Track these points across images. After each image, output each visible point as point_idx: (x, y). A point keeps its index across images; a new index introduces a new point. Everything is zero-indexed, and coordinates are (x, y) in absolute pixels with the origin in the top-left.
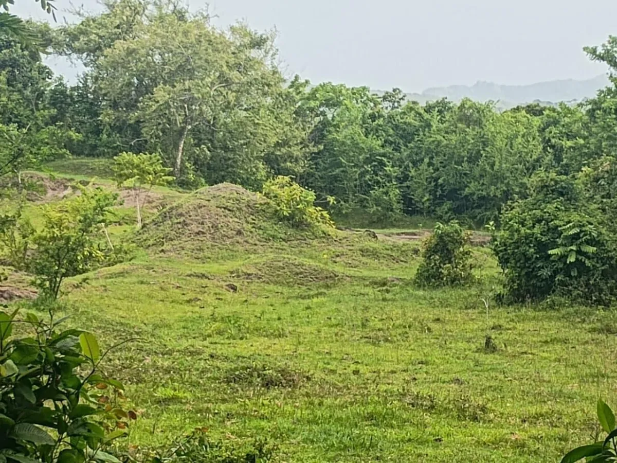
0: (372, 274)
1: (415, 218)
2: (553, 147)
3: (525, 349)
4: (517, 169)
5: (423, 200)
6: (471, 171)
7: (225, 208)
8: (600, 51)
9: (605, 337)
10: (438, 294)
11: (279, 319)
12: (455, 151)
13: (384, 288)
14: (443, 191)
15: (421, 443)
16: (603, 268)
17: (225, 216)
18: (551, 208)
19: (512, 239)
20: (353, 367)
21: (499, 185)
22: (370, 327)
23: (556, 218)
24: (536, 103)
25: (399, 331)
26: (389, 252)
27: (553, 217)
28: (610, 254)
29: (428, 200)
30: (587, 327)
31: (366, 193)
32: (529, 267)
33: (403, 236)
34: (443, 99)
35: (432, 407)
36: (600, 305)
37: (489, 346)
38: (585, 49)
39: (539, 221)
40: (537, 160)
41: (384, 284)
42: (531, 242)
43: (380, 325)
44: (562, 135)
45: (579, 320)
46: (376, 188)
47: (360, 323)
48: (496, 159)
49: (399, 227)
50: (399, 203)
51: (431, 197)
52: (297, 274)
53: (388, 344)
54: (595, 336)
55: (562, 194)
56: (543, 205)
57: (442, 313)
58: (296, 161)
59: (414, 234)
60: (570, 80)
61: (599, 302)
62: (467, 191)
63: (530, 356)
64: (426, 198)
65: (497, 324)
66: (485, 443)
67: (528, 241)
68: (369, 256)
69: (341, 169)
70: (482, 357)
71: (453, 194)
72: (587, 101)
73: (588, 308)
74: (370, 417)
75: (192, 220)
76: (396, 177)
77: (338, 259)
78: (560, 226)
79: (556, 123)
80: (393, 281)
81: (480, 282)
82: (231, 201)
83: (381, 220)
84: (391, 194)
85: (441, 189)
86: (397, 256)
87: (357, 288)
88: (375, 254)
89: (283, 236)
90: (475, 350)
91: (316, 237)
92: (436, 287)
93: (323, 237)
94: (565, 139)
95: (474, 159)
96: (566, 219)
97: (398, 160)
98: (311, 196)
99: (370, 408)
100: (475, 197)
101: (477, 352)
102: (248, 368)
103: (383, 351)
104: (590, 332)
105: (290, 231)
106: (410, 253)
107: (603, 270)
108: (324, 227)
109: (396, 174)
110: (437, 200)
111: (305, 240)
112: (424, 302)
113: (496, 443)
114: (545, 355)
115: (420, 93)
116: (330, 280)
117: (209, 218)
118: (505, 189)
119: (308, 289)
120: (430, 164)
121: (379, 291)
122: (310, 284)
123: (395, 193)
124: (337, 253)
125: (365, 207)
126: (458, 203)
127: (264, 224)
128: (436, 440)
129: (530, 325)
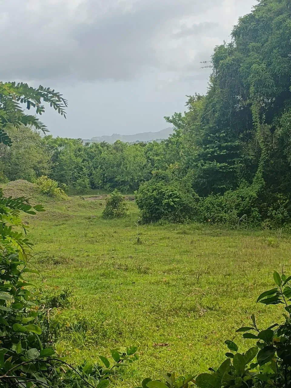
0: (84, 214)
1: (96, 190)
2: (150, 159)
3: (153, 242)
4: (137, 169)
5: (99, 183)
6: (117, 171)
7: (20, 190)
8: (171, 118)
9: (183, 236)
10: (113, 221)
11: (49, 235)
12: (112, 162)
13: (90, 220)
14: (107, 179)
15: (127, 285)
16: (181, 208)
17: (20, 193)
18: (159, 184)
19: (144, 198)
20: (86, 254)
21: (129, 176)
22: (88, 236)
23: (162, 188)
24: (142, 142)
25: (101, 238)
26: (90, 205)
27: (160, 188)
28: (184, 202)
29: (101, 183)
30: (176, 232)
31: (75, 181)
32: (151, 209)
33: (92, 198)
34: (104, 142)
35: (127, 269)
36: (180, 223)
37: (139, 242)
38: (165, 117)
39: (155, 190)
40: (145, 165)
41: (90, 219)
42: (152, 198)
43: (92, 235)
44: (154, 155)
45: (172, 229)
46: (79, 179)
47: (84, 235)
48: (128, 165)
49: (89, 194)
50: (89, 184)
51: (102, 182)
52: (53, 216)
53: (97, 243)
54: (180, 235)
55: (163, 179)
56: (156, 184)
57: (117, 229)
58: (46, 169)
59: (96, 197)
60: (150, 132)
61: (179, 222)
62: (116, 179)
63: (156, 245)
64: (100, 182)
65: (140, 232)
66: (153, 283)
67: (151, 198)
68: (82, 207)
69: (65, 171)
70: (136, 246)
71: (111, 180)
72: (165, 140)
73: (175, 224)
74: (103, 275)
75: (7, 195)
76: (87, 174)
77: (69, 209)
78: (164, 192)
79: (151, 150)
80: (93, 217)
81: (129, 216)
82: (23, 187)
83: (82, 192)
84: (86, 181)
85: (106, 178)
86: (92, 206)
87: (78, 220)
88: (84, 206)
89: (45, 200)
90: (133, 244)
91: (59, 200)
92: (111, 219)
93: (62, 200)
94: (155, 156)
95: (119, 165)
96: (166, 189)
97: (88, 167)
98: (56, 183)
99: (103, 271)
100: (120, 181)
101: (134, 244)
102: (47, 257)
103: (97, 246)
104: (177, 234)
105: (48, 198)
106: (98, 205)
107: (181, 209)
108: (62, 196)
109: (87, 173)
110: (104, 183)
111: (55, 202)
112: (107, 225)
113: (157, 283)
114: (161, 244)
115: (90, 139)
116: (67, 218)
117: (14, 194)
118: (131, 177)
119: (58, 222)
120: (101, 168)
121: (88, 221)
122: (59, 220)
123: (87, 181)
124: (69, 207)
125: (75, 186)
126: (113, 184)
127: (37, 196)
128: (133, 283)
129: (153, 232)
